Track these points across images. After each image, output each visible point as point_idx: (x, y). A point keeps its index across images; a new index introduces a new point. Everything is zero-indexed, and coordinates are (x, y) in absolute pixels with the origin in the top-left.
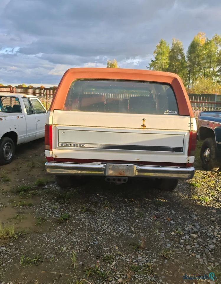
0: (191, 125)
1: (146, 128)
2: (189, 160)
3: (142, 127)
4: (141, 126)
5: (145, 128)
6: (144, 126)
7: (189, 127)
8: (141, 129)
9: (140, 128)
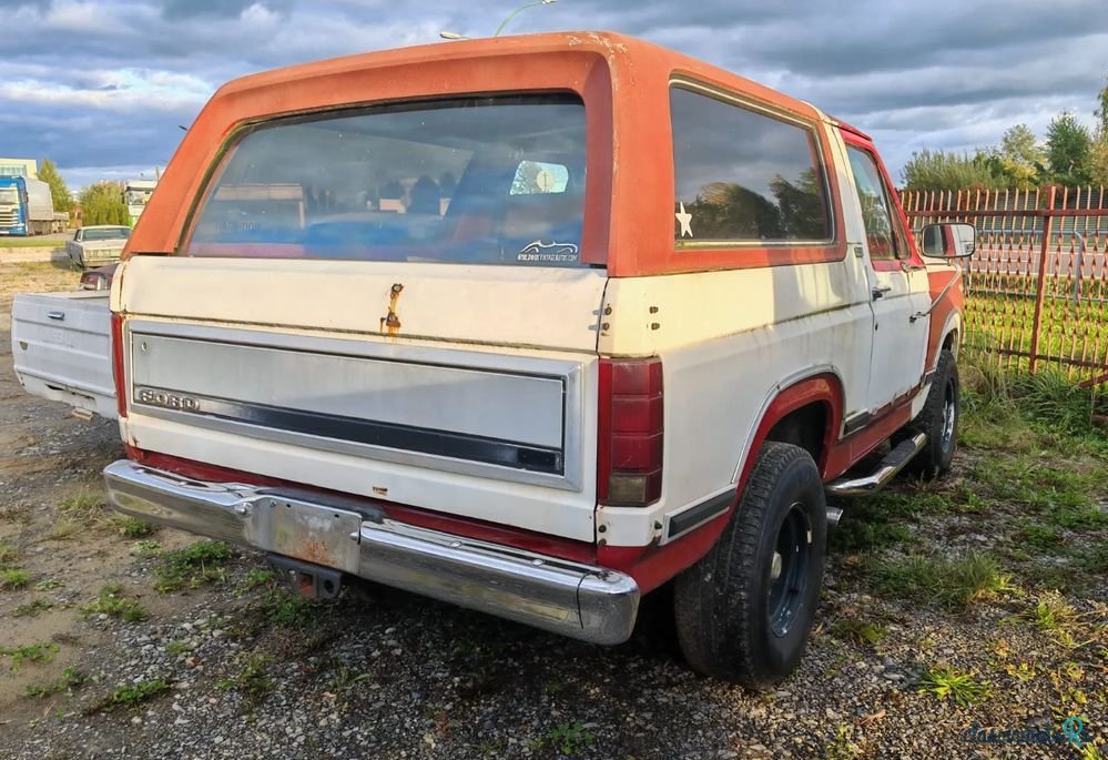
0: (605, 319)
1: (400, 331)
2: (603, 529)
3: (386, 329)
4: (382, 320)
5: (396, 331)
6: (392, 320)
7: (594, 333)
8: (381, 334)
9: (378, 331)
